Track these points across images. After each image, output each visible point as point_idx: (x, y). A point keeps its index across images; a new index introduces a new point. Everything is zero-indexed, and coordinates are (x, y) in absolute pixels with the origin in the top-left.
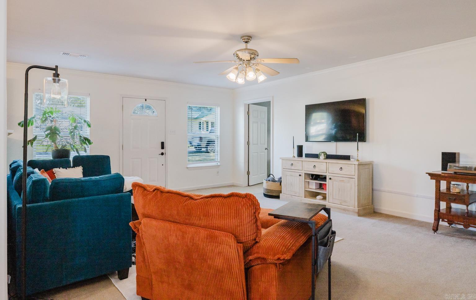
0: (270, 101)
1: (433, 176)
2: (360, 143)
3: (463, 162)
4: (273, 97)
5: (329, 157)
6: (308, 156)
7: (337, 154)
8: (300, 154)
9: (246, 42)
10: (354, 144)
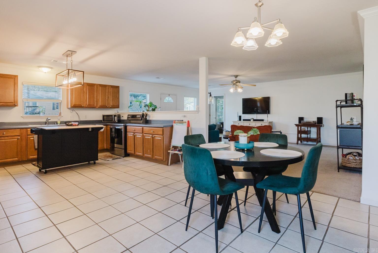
0: (223, 96)
1: (296, 125)
2: (268, 115)
3: (305, 120)
4: (225, 94)
5: (254, 120)
6: (244, 120)
7: (257, 119)
8: (240, 120)
9: (236, 78)
10: (266, 115)
